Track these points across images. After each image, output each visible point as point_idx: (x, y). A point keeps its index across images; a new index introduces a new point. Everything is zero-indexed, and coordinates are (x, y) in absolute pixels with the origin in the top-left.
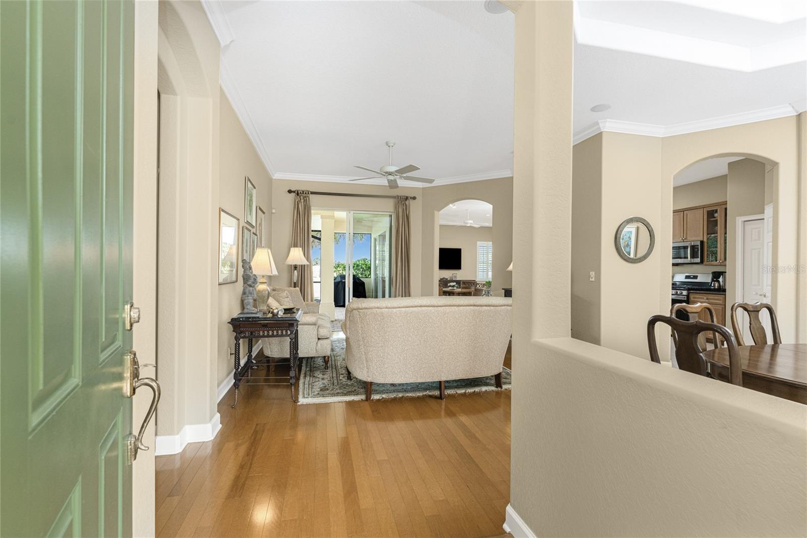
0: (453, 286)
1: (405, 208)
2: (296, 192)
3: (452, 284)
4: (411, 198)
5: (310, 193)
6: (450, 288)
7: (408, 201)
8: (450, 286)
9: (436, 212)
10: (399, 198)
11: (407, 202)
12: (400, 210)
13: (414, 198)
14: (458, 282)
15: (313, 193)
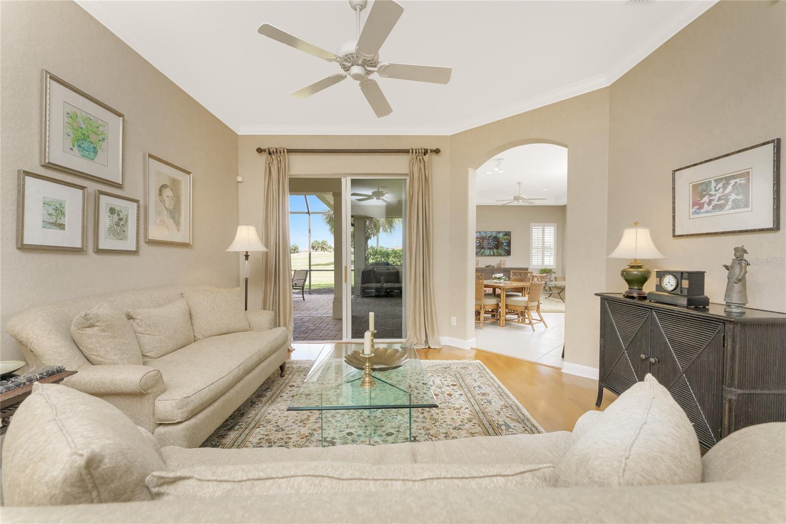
0: (499, 278)
1: (422, 166)
2: (267, 150)
3: (498, 275)
4: (432, 151)
5: (285, 151)
6: (495, 281)
7: (427, 155)
8: (495, 278)
9: (470, 170)
10: (414, 151)
11: (426, 158)
12: (416, 169)
13: (437, 151)
14: (507, 272)
15: (290, 151)
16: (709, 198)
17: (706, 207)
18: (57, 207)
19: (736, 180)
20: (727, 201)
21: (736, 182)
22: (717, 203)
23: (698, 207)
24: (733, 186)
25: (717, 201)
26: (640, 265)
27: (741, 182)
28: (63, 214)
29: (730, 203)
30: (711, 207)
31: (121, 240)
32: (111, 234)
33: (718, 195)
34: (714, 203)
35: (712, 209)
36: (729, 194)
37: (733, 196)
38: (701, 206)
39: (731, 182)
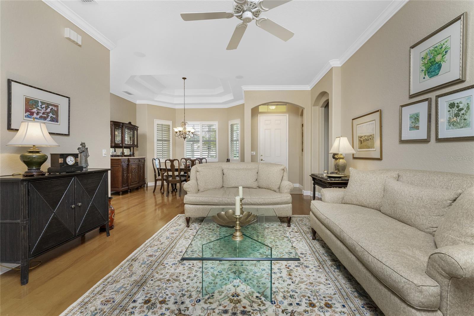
16: (37, 110)
17: (35, 115)
18: (415, 117)
19: (53, 107)
20: (48, 116)
21: (52, 108)
22: (42, 115)
23: (29, 113)
24: (51, 109)
25: (43, 114)
26: (38, 151)
27: (55, 109)
28: (418, 120)
29: (49, 117)
30: (38, 117)
31: (462, 127)
32: (451, 125)
33: (43, 111)
34: (41, 114)
35: (39, 118)
36: (48, 113)
37: (51, 115)
38: (32, 114)
39: (50, 107)
